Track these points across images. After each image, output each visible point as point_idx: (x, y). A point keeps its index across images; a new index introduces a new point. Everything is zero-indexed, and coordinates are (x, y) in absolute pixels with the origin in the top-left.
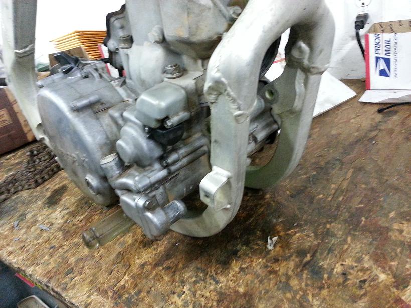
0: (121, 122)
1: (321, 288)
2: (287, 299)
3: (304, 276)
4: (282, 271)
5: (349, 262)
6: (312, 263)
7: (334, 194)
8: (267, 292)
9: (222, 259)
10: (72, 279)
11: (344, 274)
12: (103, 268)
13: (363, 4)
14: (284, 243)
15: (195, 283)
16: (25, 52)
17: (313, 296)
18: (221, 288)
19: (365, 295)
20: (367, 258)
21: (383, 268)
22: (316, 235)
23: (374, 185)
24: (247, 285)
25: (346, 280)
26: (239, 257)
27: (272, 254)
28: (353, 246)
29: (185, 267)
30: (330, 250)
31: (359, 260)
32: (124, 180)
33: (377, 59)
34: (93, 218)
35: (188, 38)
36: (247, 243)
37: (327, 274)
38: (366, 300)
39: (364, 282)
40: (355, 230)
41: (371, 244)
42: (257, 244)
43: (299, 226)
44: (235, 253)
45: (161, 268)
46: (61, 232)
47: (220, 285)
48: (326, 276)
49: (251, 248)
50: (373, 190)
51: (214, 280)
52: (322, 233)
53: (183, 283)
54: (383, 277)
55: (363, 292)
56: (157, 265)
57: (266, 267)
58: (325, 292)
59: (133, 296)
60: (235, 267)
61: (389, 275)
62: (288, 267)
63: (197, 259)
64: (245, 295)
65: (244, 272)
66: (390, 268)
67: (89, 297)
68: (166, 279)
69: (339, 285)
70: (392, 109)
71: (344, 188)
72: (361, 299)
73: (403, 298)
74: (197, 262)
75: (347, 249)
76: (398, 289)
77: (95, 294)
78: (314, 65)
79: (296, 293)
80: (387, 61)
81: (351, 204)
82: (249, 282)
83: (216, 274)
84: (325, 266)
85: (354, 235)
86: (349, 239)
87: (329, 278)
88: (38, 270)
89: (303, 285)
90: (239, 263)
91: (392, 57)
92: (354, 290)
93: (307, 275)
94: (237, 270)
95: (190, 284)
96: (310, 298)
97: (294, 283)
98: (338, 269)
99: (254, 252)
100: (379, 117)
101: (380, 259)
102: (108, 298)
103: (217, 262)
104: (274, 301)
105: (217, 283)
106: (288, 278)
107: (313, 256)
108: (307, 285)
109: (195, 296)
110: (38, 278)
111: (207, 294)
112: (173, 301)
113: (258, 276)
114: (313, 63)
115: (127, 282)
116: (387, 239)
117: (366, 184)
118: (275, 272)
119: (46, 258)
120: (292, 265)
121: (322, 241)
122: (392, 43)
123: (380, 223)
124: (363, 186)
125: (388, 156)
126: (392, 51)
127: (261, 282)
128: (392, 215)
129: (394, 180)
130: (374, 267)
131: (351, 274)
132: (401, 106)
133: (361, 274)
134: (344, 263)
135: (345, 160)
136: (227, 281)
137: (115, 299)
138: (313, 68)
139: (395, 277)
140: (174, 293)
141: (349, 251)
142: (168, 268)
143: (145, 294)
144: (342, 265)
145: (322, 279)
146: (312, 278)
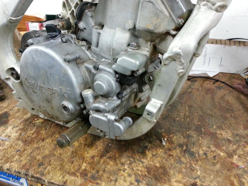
0: (93, 71)
1: (197, 161)
2: (183, 167)
3: (187, 156)
4: (174, 155)
5: (204, 148)
6: (188, 150)
7: (184, 117)
8: (172, 165)
9: (140, 151)
10: (45, 168)
11: (205, 154)
12: (66, 160)
14: (170, 141)
15: (130, 164)
16: (16, 20)
17: (195, 164)
18: (146, 165)
19: (218, 162)
20: (212, 146)
21: (220, 150)
22: (184, 137)
23: (201, 114)
24: (160, 163)
25: (207, 156)
26: (149, 149)
27: (166, 147)
28: (203, 141)
29: (120, 156)
30: (194, 144)
31: (209, 147)
32: (96, 105)
34: (41, 132)
35: (153, 30)
36: (150, 142)
37: (197, 154)
38: (219, 164)
39: (215, 157)
40: (201, 134)
41: (211, 140)
42: (156, 143)
43: (174, 133)
44: (146, 147)
45: (105, 158)
46: (20, 141)
47: (145, 164)
48: (197, 155)
49: (154, 145)
50: (201, 116)
51: (141, 161)
52: (186, 136)
53: (123, 164)
54: (222, 154)
55: (216, 161)
56: (101, 156)
57: (166, 153)
58: (200, 163)
59: (95, 174)
60: (149, 154)
61: (224, 153)
62: (177, 152)
63: (125, 151)
64: (161, 167)
65: (155, 156)
66: (223, 150)
67: (63, 177)
68: (111, 163)
69: (205, 159)
70: (193, 79)
71: (187, 114)
72: (217, 164)
73: (234, 162)
74: (126, 153)
75: (201, 143)
76: (230, 158)
77: (67, 175)
78: (198, 53)
79: (186, 164)
81: (194, 122)
82: (160, 161)
83: (140, 158)
84: (195, 151)
85: (202, 136)
86: (200, 138)
87: (199, 156)
88: (15, 165)
89: (188, 160)
90: (150, 152)
92: (212, 160)
93: (187, 155)
94: (151, 155)
95: (127, 164)
96: (194, 165)
97: (183, 159)
98: (201, 152)
99: (156, 146)
100: (189, 83)
101: (218, 146)
102: (78, 177)
103: (138, 152)
104: (177, 169)
105: (143, 162)
106: (179, 158)
107: (187, 146)
108: (190, 160)
109: (133, 170)
110: (16, 170)
111: (140, 169)
112: (121, 174)
113: (164, 158)
114: (198, 51)
115: (86, 167)
116: (217, 138)
117: (197, 113)
118: (172, 155)
119: (17, 157)
120: (178, 151)
121: (188, 140)
123: (211, 131)
124: (196, 114)
125: (201, 101)
127: (166, 160)
128: (215, 127)
129: (209, 112)
130: (217, 150)
131: (208, 154)
132: (197, 78)
133: (212, 153)
134: (203, 149)
135: (182, 102)
136: (148, 161)
137: (83, 177)
138: (197, 54)
139: (227, 153)
140: (120, 170)
141: (203, 144)
142: (110, 158)
143: (102, 172)
144: (202, 150)
145: (196, 157)
146: (191, 157)
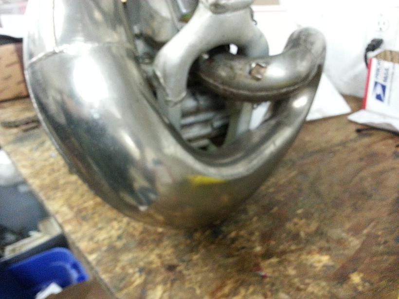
1: (212, 243)
11: (233, 239)
13: (381, 29)
17: (204, 246)
20: (257, 234)
21: (264, 243)
25: (232, 243)
33: (376, 83)
37: (223, 235)
54: (258, 249)
55: (237, 253)
58: (213, 246)
61: (264, 248)
66: (269, 244)
76: (262, 258)
80: (384, 88)
84: (225, 231)
85: (261, 217)
91: (388, 85)
97: (197, 235)
107: (222, 222)
122: (390, 72)
126: (389, 80)
131: (239, 241)
133: (245, 242)
139: (267, 250)
